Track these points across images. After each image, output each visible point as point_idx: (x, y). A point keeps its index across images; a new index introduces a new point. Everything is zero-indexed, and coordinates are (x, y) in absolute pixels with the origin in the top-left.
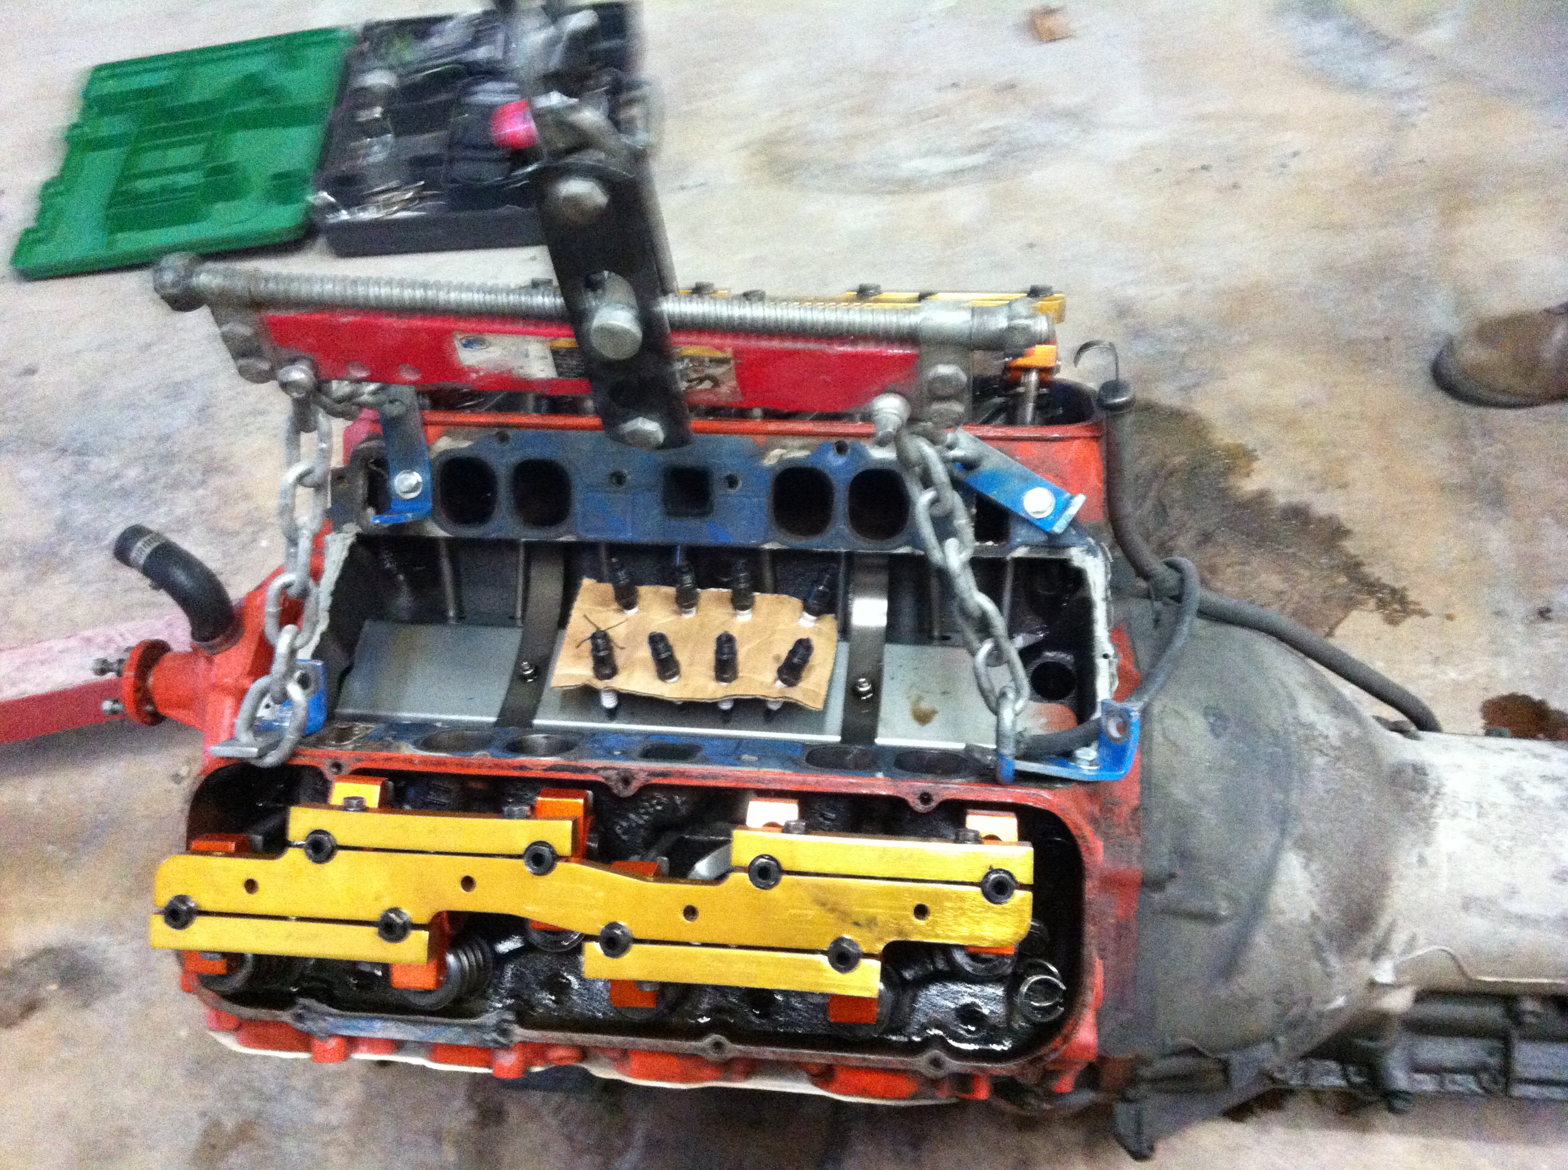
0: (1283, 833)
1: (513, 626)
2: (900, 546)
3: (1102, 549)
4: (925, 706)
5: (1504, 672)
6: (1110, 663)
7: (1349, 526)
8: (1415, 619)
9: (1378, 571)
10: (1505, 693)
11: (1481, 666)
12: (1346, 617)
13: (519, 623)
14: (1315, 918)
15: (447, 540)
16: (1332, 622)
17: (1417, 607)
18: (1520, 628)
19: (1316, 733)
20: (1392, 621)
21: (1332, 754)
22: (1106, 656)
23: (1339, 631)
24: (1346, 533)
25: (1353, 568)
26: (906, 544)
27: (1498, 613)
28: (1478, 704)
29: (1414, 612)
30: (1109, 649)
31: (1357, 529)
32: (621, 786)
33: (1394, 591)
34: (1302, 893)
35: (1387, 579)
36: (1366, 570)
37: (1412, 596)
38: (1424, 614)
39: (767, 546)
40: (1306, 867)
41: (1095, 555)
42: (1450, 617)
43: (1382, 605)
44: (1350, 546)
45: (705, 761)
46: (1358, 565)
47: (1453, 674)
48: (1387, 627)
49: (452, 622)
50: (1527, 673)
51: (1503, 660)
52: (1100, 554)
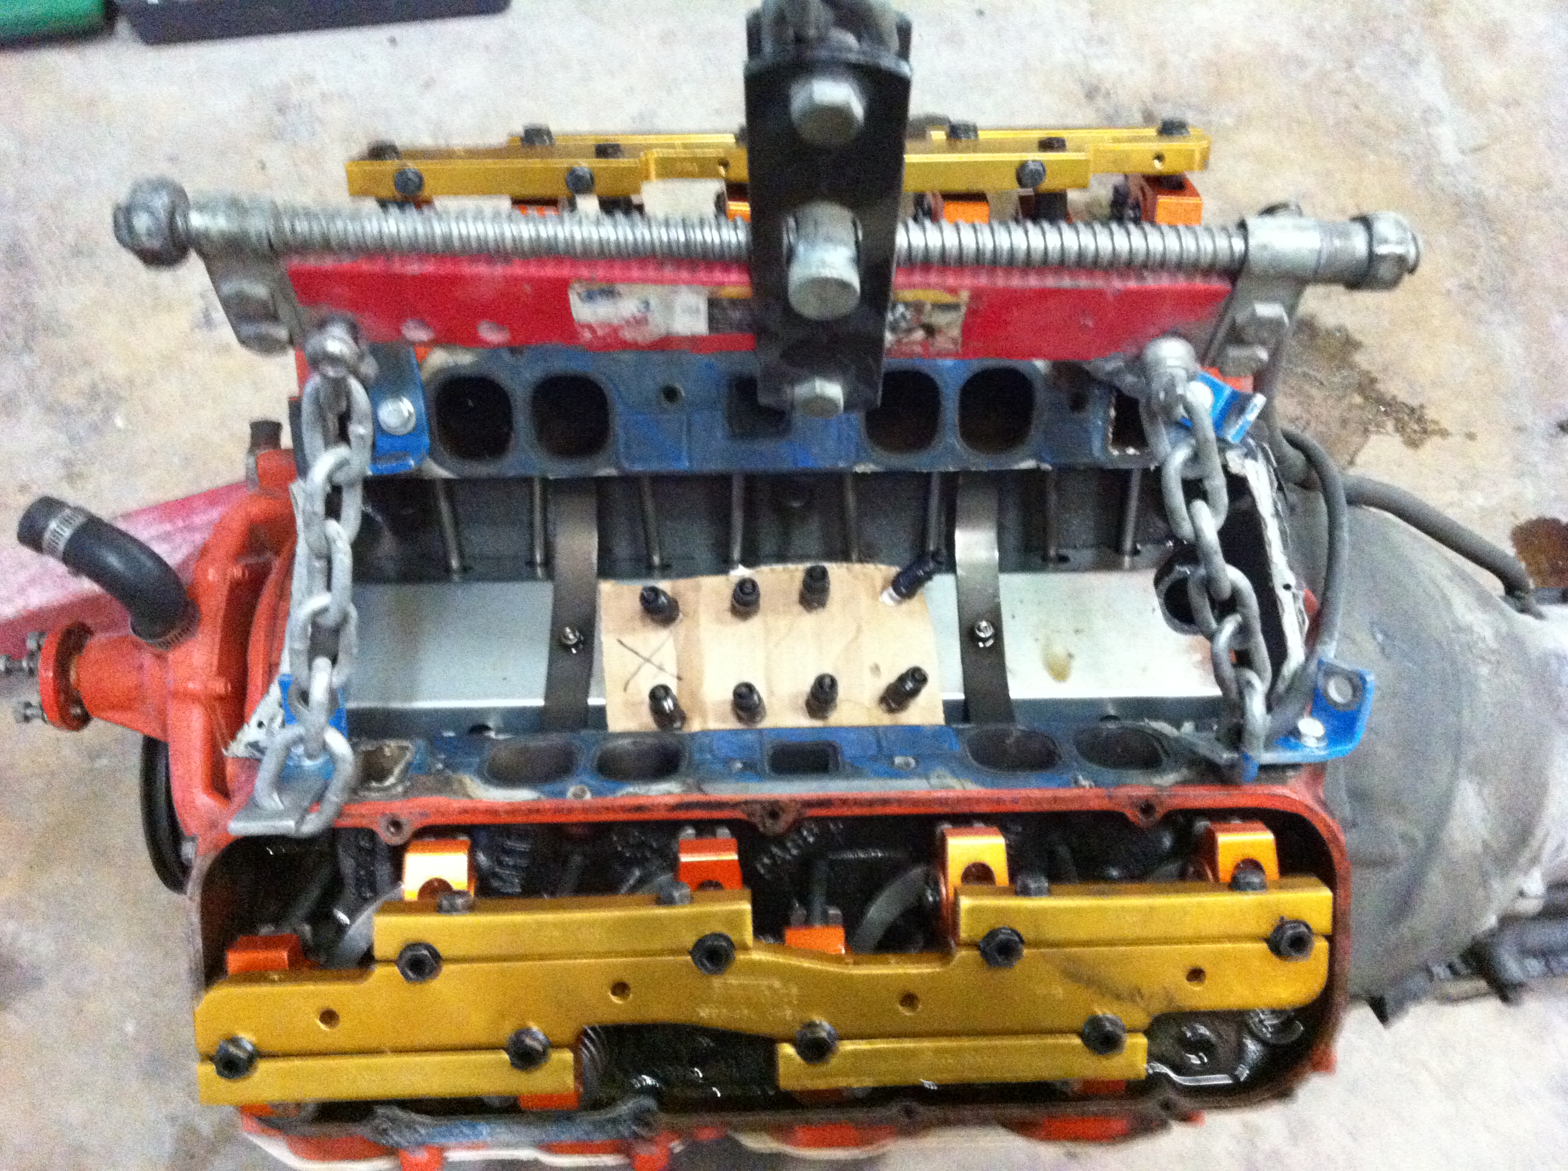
0: (1457, 759)
1: (533, 577)
2: (1023, 459)
3: (1263, 450)
4: (1059, 650)
5: (1530, 493)
6: (1295, 596)
7: (1358, 337)
8: (1436, 440)
9: (1394, 388)
10: (1534, 518)
11: (1509, 487)
12: (1365, 442)
13: (539, 571)
14: (1486, 845)
15: (447, 481)
16: (1352, 448)
17: (1436, 428)
18: (1543, 444)
19: (1475, 637)
20: (1413, 443)
21: (1493, 659)
22: (1287, 587)
23: (1360, 459)
24: (1356, 345)
25: (1367, 386)
26: (1031, 456)
27: (1520, 429)
28: (1508, 532)
29: (1434, 432)
30: (1291, 579)
31: (1366, 340)
32: (769, 822)
33: (1413, 410)
34: (1476, 822)
35: (1403, 396)
36: (1380, 386)
37: (1430, 414)
38: (1444, 433)
39: (860, 469)
40: (1480, 793)
41: (1255, 458)
42: (1471, 436)
43: (1401, 428)
44: (1360, 359)
45: (856, 772)
46: (1373, 381)
47: (1480, 500)
48: (1409, 452)
49: (456, 578)
50: (1553, 493)
51: (1527, 480)
52: (1260, 456)
